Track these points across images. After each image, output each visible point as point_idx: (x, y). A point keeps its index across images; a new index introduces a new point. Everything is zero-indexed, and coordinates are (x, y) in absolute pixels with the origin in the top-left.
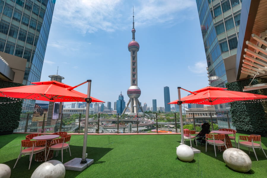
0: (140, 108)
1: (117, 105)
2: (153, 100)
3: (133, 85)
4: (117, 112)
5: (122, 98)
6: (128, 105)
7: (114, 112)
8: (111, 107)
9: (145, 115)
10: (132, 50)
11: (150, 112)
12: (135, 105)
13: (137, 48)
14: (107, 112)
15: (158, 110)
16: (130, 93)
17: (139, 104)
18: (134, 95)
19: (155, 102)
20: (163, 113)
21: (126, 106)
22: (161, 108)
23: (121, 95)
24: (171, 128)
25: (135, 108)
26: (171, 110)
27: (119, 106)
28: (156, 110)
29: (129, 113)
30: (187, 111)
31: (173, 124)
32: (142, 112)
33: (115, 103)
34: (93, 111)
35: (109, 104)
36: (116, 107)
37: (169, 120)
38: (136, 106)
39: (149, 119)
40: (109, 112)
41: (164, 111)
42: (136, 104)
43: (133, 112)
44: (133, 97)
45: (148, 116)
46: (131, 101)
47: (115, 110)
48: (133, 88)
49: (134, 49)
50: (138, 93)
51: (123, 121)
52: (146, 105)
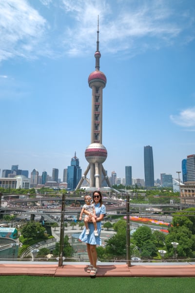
0: (105, 181)
1: (68, 174)
2: (126, 167)
3: (95, 142)
4: (69, 185)
5: (76, 162)
6: (86, 174)
7: (63, 184)
8: (59, 178)
9: (113, 191)
10: (94, 86)
11: (121, 187)
12: (97, 174)
13: (103, 83)
14: (51, 185)
15: (133, 183)
16: (89, 154)
17: (103, 172)
18: (95, 159)
19: (129, 170)
20: (142, 189)
21: (83, 176)
22: (138, 180)
23: (75, 157)
24: (156, 213)
25: (97, 180)
26: (155, 185)
27: (72, 176)
28: (131, 184)
29: (87, 188)
30: (181, 186)
31: (159, 207)
32: (109, 186)
33: (65, 170)
34: (28, 183)
35: (56, 172)
36: (66, 178)
37: (153, 202)
38: (99, 177)
39: (119, 197)
40: (55, 185)
41: (143, 186)
42: (99, 173)
43: (94, 185)
44: (94, 161)
45: (119, 192)
46: (91, 167)
47: (64, 181)
48: (96, 146)
49: (97, 84)
50: (102, 154)
51: (77, 201)
52: (114, 175)
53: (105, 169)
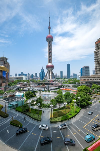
1: (40, 75)
2: (61, 72)
3: (49, 63)
4: (41, 78)
5: (43, 70)
6: (47, 74)
7: (39, 79)
8: (37, 76)
9: (56, 80)
10: (48, 41)
11: (59, 78)
12: (50, 74)
13: (51, 39)
14: (35, 78)
15: (63, 77)
16: (48, 67)
17: (53, 74)
19: (62, 72)
20: (66, 79)
21: (46, 75)
22: (65, 76)
23: (43, 69)
24: (71, 87)
25: (51, 76)
26: (71, 77)
27: (42, 75)
28: (62, 77)
29: (47, 79)
30: (80, 78)
31: (72, 85)
32: (55, 78)
33: (39, 73)
34: (27, 78)
35: (36, 74)
36: (40, 76)
37: (70, 83)
38: (51, 75)
39: (58, 82)
40: (36, 78)
41: (67, 78)
42: (51, 74)
43: (50, 78)
44: (49, 70)
45: (58, 80)
46: (49, 72)
47: (39, 77)
48: (50, 64)
49: (50, 40)
50: (52, 67)
51: (44, 84)
52: (56, 75)
53: (53, 72)
